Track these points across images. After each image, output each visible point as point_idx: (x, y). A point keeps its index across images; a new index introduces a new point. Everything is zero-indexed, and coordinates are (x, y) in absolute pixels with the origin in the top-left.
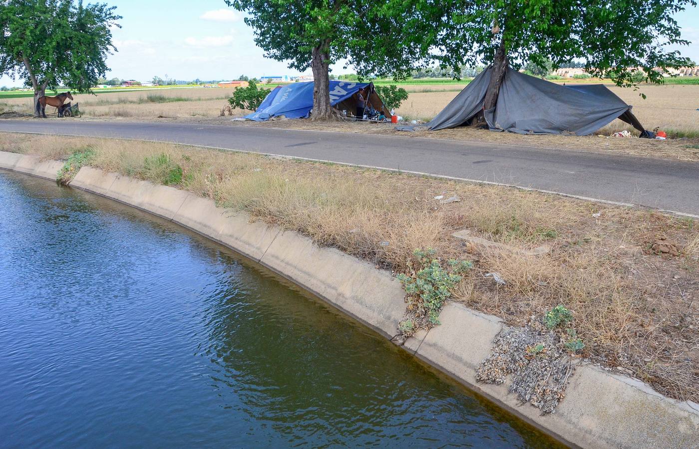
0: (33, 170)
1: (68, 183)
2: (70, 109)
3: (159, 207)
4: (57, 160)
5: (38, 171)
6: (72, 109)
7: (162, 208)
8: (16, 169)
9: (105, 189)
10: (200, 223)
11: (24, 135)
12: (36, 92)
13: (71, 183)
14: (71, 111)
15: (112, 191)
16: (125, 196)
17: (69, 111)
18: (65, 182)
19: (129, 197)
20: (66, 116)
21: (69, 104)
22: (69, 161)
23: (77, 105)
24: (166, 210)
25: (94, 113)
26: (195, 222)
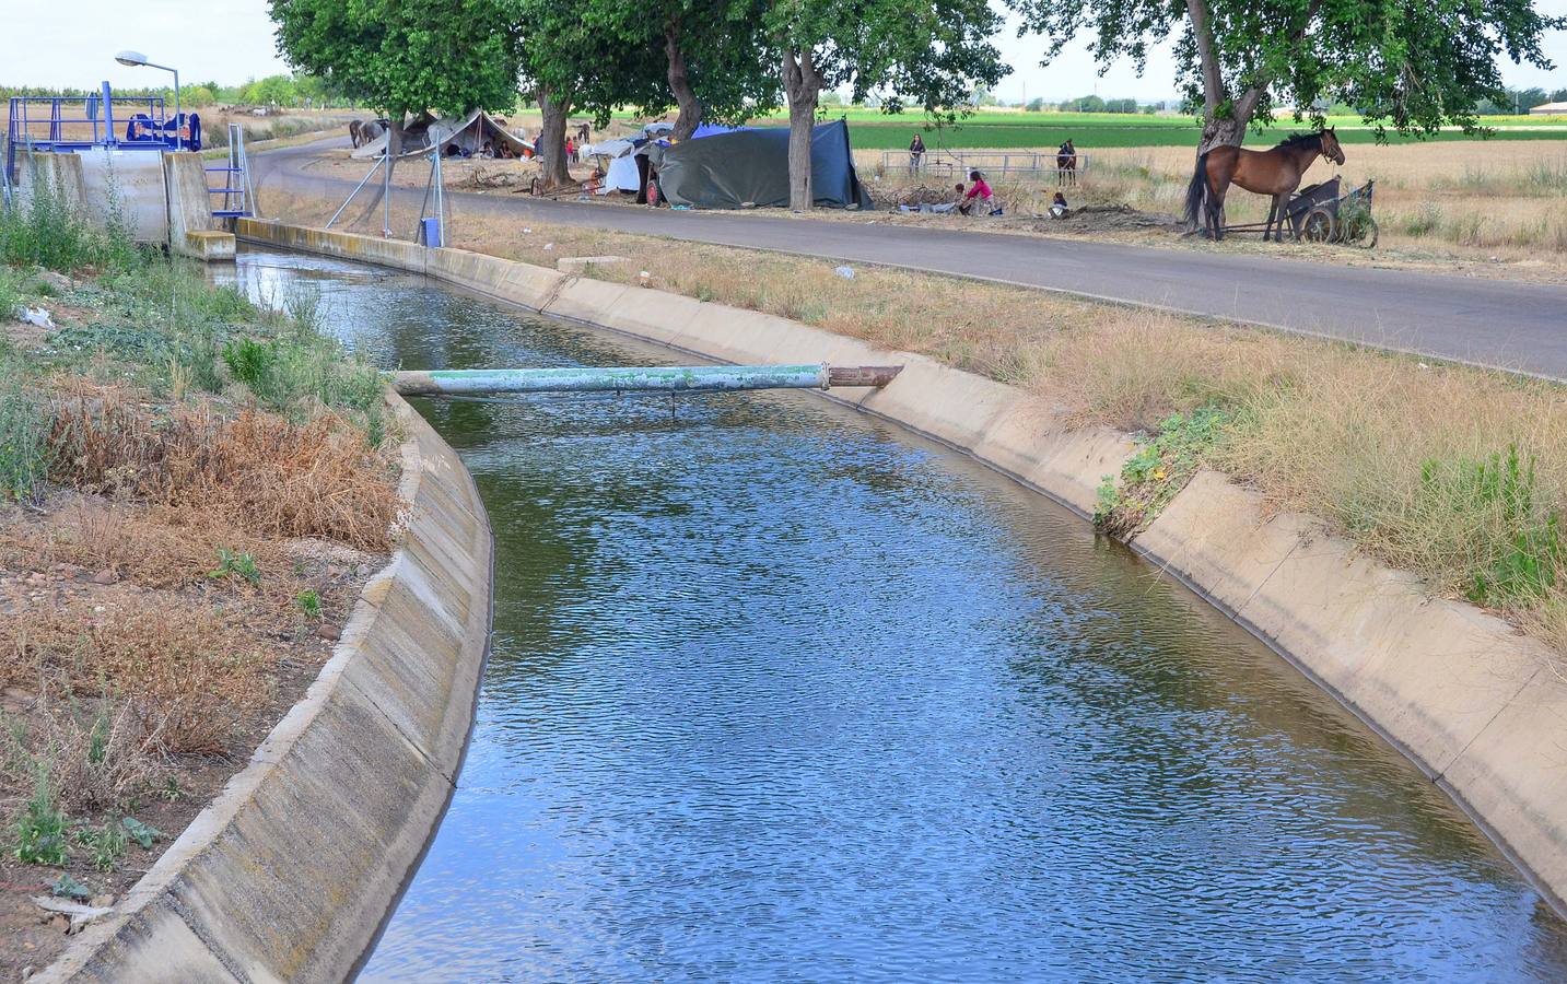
0: (1034, 460)
1: (1129, 535)
2: (1334, 208)
3: (1412, 705)
4: (1126, 431)
5: (1047, 469)
6: (1343, 209)
7: (1420, 714)
8: (981, 451)
9: (1247, 586)
10: (1536, 818)
11: (1084, 308)
12: (1211, 128)
13: (1141, 540)
14: (1336, 217)
15: (1267, 600)
16: (1304, 627)
17: (1328, 214)
18: (1122, 530)
19: (1317, 637)
20: (1310, 237)
21: (1332, 187)
22: (1161, 440)
23: (1367, 192)
24: (1435, 724)
25: (1474, 231)
26: (1523, 805)
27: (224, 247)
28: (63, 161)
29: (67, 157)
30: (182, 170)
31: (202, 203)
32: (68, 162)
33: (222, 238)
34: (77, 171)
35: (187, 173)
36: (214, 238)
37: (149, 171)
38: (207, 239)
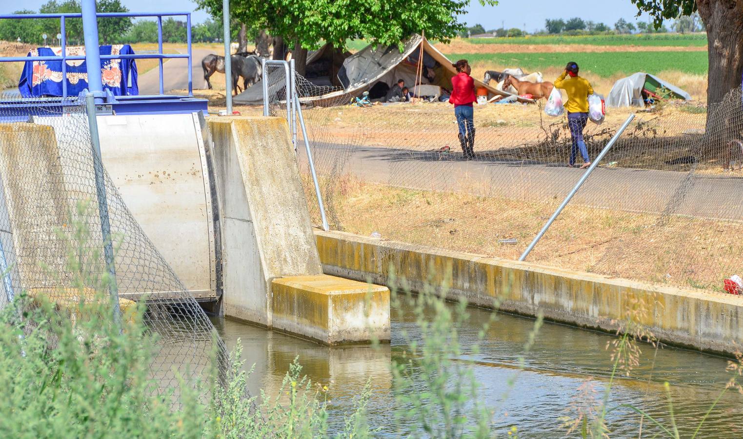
27: (367, 315)
28: (21, 140)
29: (29, 131)
30: (252, 154)
31: (294, 219)
32: (32, 145)
33: (361, 297)
34: (49, 159)
35: (261, 157)
36: (348, 297)
37: (179, 155)
38: (335, 299)
